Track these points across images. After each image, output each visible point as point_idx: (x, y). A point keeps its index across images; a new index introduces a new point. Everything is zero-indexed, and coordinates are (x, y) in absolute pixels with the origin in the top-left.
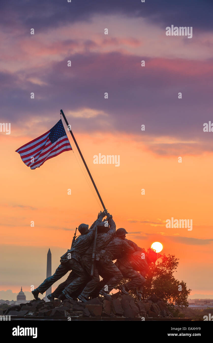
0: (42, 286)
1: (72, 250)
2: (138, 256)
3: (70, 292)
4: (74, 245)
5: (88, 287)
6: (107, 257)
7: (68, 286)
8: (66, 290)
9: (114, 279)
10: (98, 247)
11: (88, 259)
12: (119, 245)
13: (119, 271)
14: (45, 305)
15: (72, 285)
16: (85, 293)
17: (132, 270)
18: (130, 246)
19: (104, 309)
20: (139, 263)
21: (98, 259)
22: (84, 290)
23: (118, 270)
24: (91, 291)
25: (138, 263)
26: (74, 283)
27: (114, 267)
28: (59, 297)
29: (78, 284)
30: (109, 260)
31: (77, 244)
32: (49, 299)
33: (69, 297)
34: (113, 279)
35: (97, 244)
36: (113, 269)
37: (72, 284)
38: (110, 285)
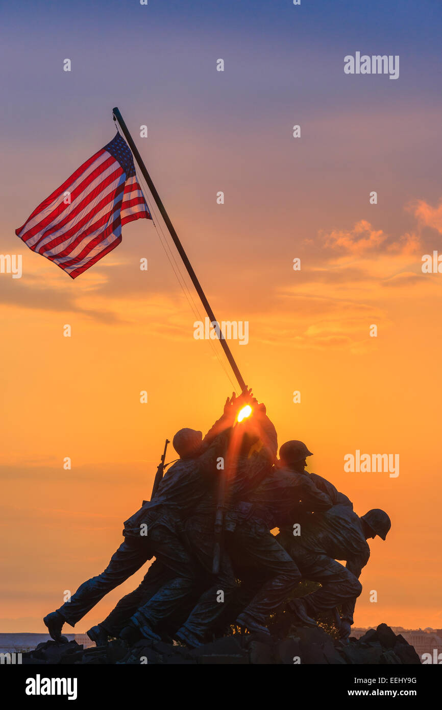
0: (74, 605)
1: (158, 504)
2: (340, 518)
3: (154, 619)
4: (161, 490)
5: (203, 607)
6: (256, 521)
7: (149, 603)
8: (141, 613)
9: (277, 583)
11: (203, 527)
13: (291, 559)
14: (84, 656)
15: (159, 601)
16: (196, 621)
17: (323, 557)
18: (319, 491)
20: (344, 537)
21: (231, 528)
22: (192, 613)
23: (287, 557)
24: (214, 617)
25: (340, 538)
26: (166, 595)
28: (120, 635)
29: (174, 596)
30: (262, 530)
31: (170, 486)
32: (93, 640)
33: (151, 633)
34: (274, 583)
36: (274, 554)
37: (158, 597)
38: (265, 600)
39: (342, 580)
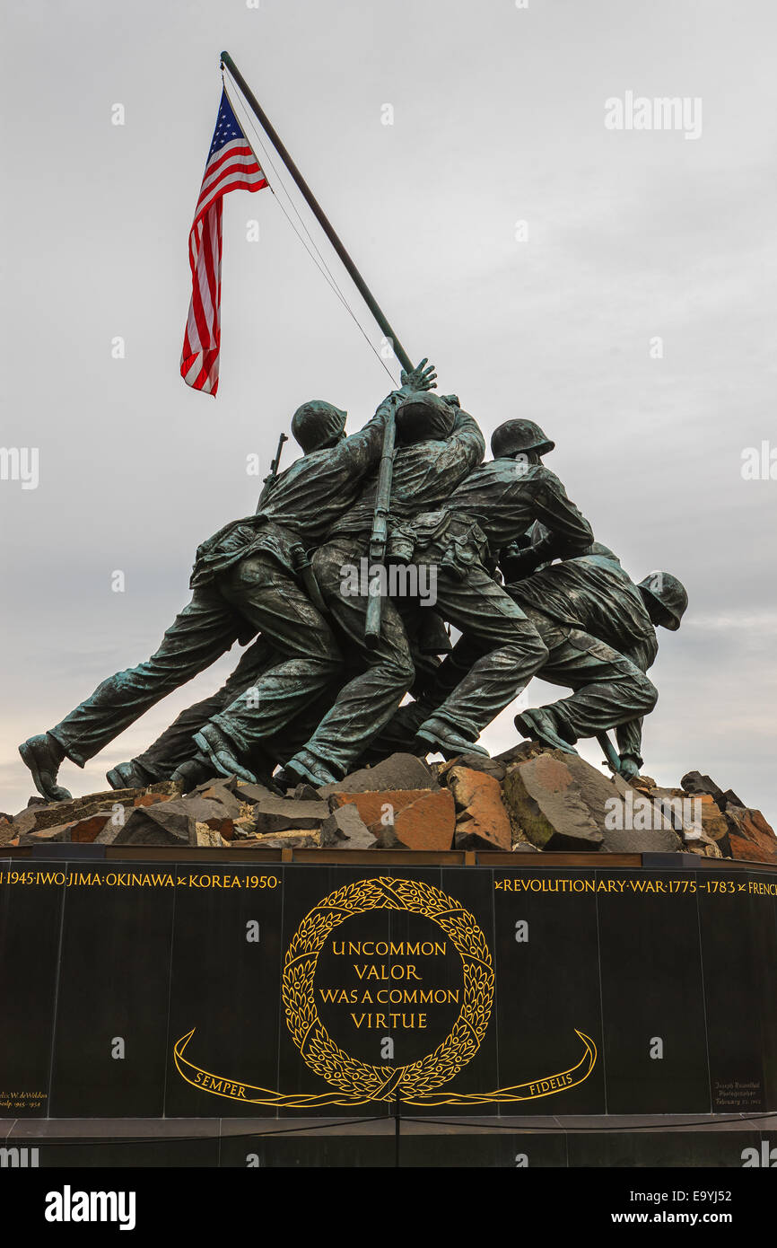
0: (84, 719)
3: (242, 738)
5: (346, 708)
7: (233, 707)
8: (216, 726)
9: (501, 659)
10: (401, 500)
11: (347, 557)
12: (516, 484)
15: (253, 701)
16: (330, 739)
19: (469, 810)
22: (322, 723)
23: (518, 612)
24: (368, 732)
26: (268, 689)
27: (496, 593)
29: (286, 692)
33: (233, 764)
34: (494, 659)
35: (395, 483)
36: (492, 602)
38: (477, 691)
39: (620, 676)
